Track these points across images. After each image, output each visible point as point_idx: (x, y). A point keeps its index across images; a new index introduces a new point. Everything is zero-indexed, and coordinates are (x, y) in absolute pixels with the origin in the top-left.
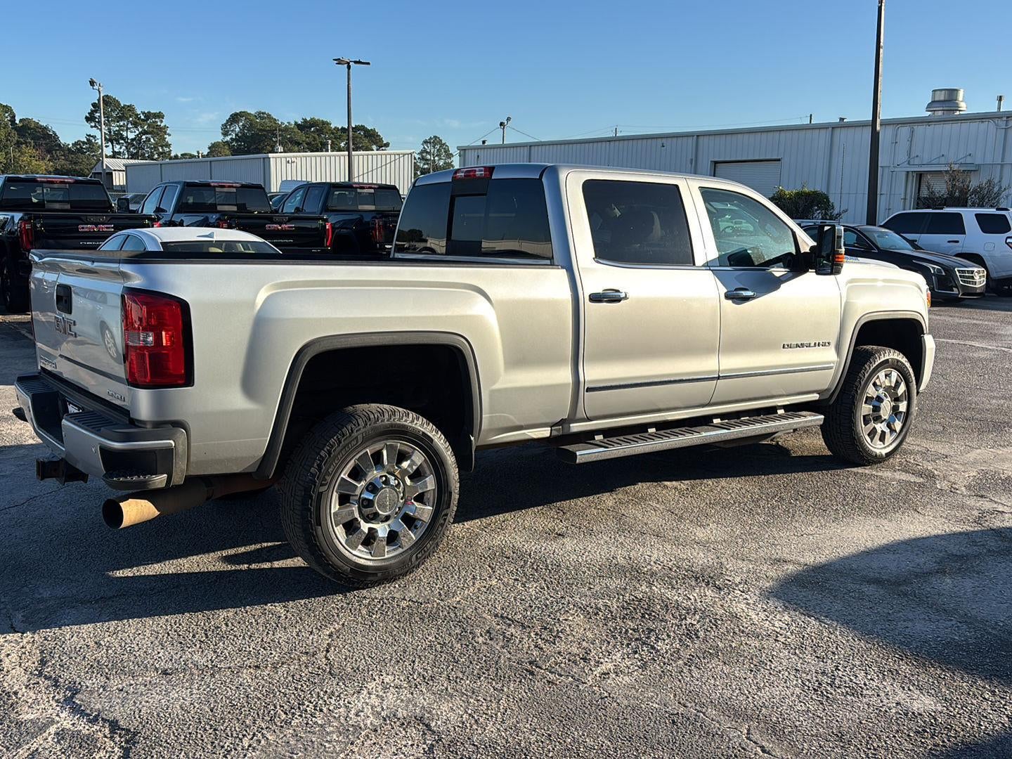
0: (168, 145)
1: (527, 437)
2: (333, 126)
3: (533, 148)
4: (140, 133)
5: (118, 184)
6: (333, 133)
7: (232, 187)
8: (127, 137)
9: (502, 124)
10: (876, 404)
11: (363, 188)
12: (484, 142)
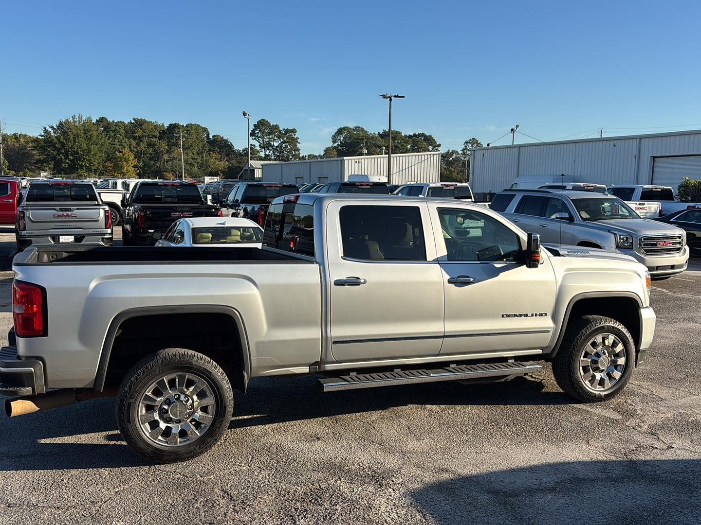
0: (298, 150)
1: (290, 373)
2: (403, 134)
3: (521, 148)
4: (281, 143)
5: (257, 177)
6: (403, 139)
7: (277, 186)
8: (274, 145)
9: (512, 130)
10: (595, 358)
11: (363, 185)
12: (488, 145)
